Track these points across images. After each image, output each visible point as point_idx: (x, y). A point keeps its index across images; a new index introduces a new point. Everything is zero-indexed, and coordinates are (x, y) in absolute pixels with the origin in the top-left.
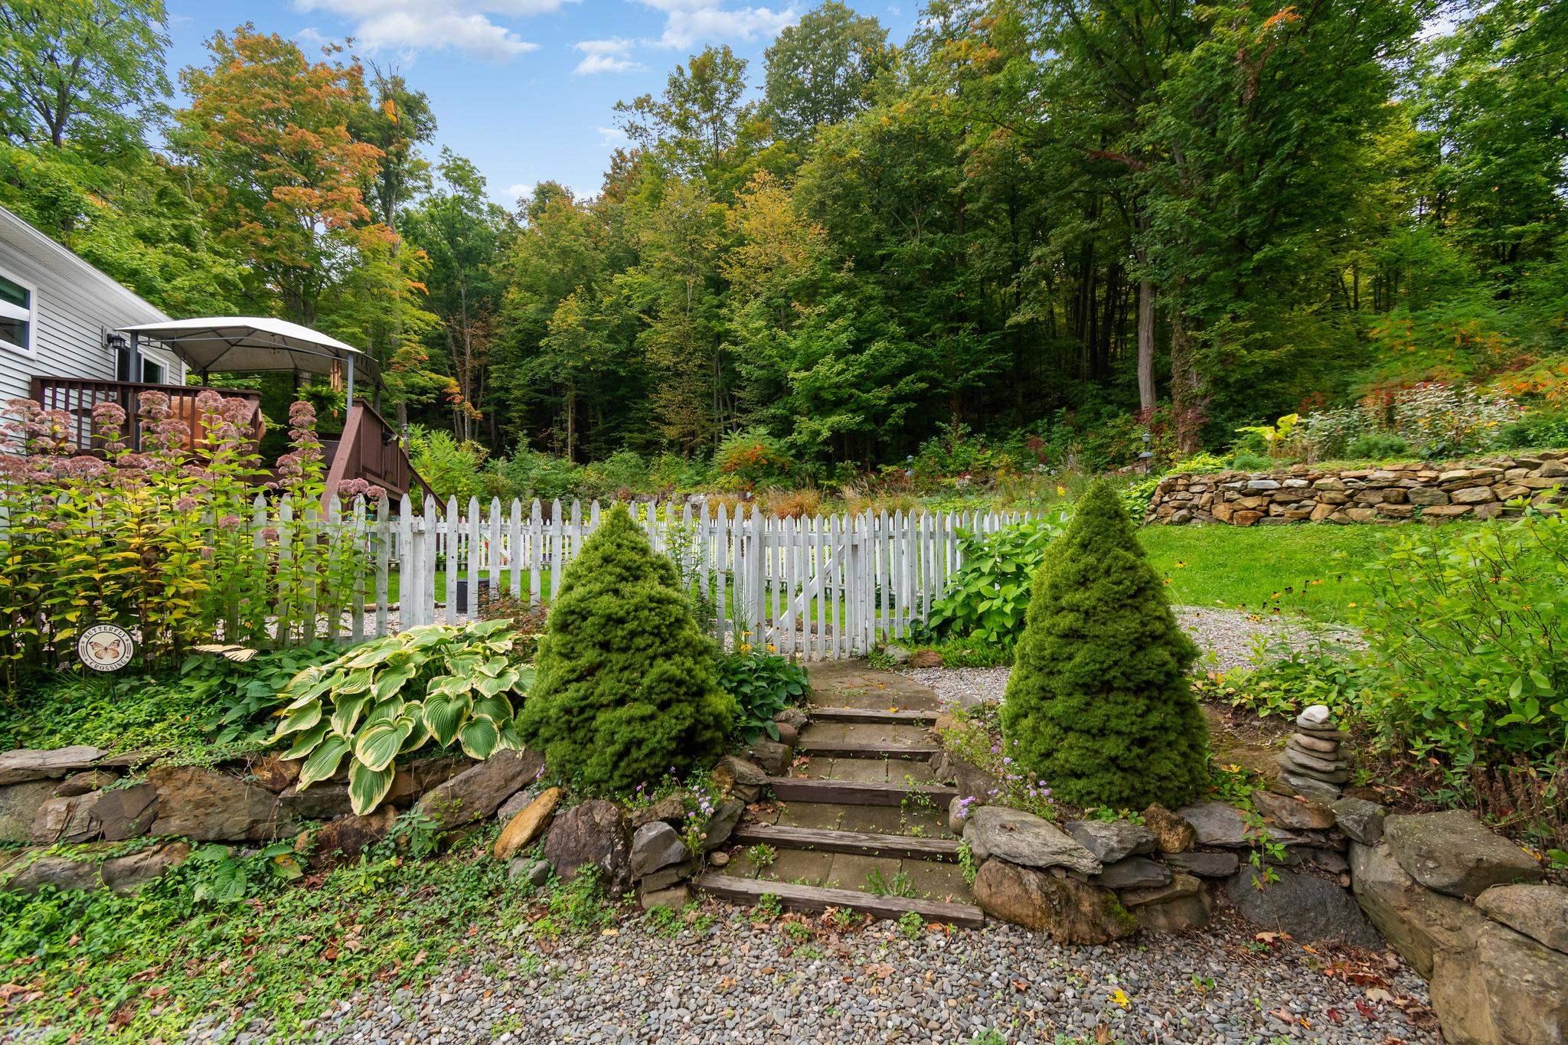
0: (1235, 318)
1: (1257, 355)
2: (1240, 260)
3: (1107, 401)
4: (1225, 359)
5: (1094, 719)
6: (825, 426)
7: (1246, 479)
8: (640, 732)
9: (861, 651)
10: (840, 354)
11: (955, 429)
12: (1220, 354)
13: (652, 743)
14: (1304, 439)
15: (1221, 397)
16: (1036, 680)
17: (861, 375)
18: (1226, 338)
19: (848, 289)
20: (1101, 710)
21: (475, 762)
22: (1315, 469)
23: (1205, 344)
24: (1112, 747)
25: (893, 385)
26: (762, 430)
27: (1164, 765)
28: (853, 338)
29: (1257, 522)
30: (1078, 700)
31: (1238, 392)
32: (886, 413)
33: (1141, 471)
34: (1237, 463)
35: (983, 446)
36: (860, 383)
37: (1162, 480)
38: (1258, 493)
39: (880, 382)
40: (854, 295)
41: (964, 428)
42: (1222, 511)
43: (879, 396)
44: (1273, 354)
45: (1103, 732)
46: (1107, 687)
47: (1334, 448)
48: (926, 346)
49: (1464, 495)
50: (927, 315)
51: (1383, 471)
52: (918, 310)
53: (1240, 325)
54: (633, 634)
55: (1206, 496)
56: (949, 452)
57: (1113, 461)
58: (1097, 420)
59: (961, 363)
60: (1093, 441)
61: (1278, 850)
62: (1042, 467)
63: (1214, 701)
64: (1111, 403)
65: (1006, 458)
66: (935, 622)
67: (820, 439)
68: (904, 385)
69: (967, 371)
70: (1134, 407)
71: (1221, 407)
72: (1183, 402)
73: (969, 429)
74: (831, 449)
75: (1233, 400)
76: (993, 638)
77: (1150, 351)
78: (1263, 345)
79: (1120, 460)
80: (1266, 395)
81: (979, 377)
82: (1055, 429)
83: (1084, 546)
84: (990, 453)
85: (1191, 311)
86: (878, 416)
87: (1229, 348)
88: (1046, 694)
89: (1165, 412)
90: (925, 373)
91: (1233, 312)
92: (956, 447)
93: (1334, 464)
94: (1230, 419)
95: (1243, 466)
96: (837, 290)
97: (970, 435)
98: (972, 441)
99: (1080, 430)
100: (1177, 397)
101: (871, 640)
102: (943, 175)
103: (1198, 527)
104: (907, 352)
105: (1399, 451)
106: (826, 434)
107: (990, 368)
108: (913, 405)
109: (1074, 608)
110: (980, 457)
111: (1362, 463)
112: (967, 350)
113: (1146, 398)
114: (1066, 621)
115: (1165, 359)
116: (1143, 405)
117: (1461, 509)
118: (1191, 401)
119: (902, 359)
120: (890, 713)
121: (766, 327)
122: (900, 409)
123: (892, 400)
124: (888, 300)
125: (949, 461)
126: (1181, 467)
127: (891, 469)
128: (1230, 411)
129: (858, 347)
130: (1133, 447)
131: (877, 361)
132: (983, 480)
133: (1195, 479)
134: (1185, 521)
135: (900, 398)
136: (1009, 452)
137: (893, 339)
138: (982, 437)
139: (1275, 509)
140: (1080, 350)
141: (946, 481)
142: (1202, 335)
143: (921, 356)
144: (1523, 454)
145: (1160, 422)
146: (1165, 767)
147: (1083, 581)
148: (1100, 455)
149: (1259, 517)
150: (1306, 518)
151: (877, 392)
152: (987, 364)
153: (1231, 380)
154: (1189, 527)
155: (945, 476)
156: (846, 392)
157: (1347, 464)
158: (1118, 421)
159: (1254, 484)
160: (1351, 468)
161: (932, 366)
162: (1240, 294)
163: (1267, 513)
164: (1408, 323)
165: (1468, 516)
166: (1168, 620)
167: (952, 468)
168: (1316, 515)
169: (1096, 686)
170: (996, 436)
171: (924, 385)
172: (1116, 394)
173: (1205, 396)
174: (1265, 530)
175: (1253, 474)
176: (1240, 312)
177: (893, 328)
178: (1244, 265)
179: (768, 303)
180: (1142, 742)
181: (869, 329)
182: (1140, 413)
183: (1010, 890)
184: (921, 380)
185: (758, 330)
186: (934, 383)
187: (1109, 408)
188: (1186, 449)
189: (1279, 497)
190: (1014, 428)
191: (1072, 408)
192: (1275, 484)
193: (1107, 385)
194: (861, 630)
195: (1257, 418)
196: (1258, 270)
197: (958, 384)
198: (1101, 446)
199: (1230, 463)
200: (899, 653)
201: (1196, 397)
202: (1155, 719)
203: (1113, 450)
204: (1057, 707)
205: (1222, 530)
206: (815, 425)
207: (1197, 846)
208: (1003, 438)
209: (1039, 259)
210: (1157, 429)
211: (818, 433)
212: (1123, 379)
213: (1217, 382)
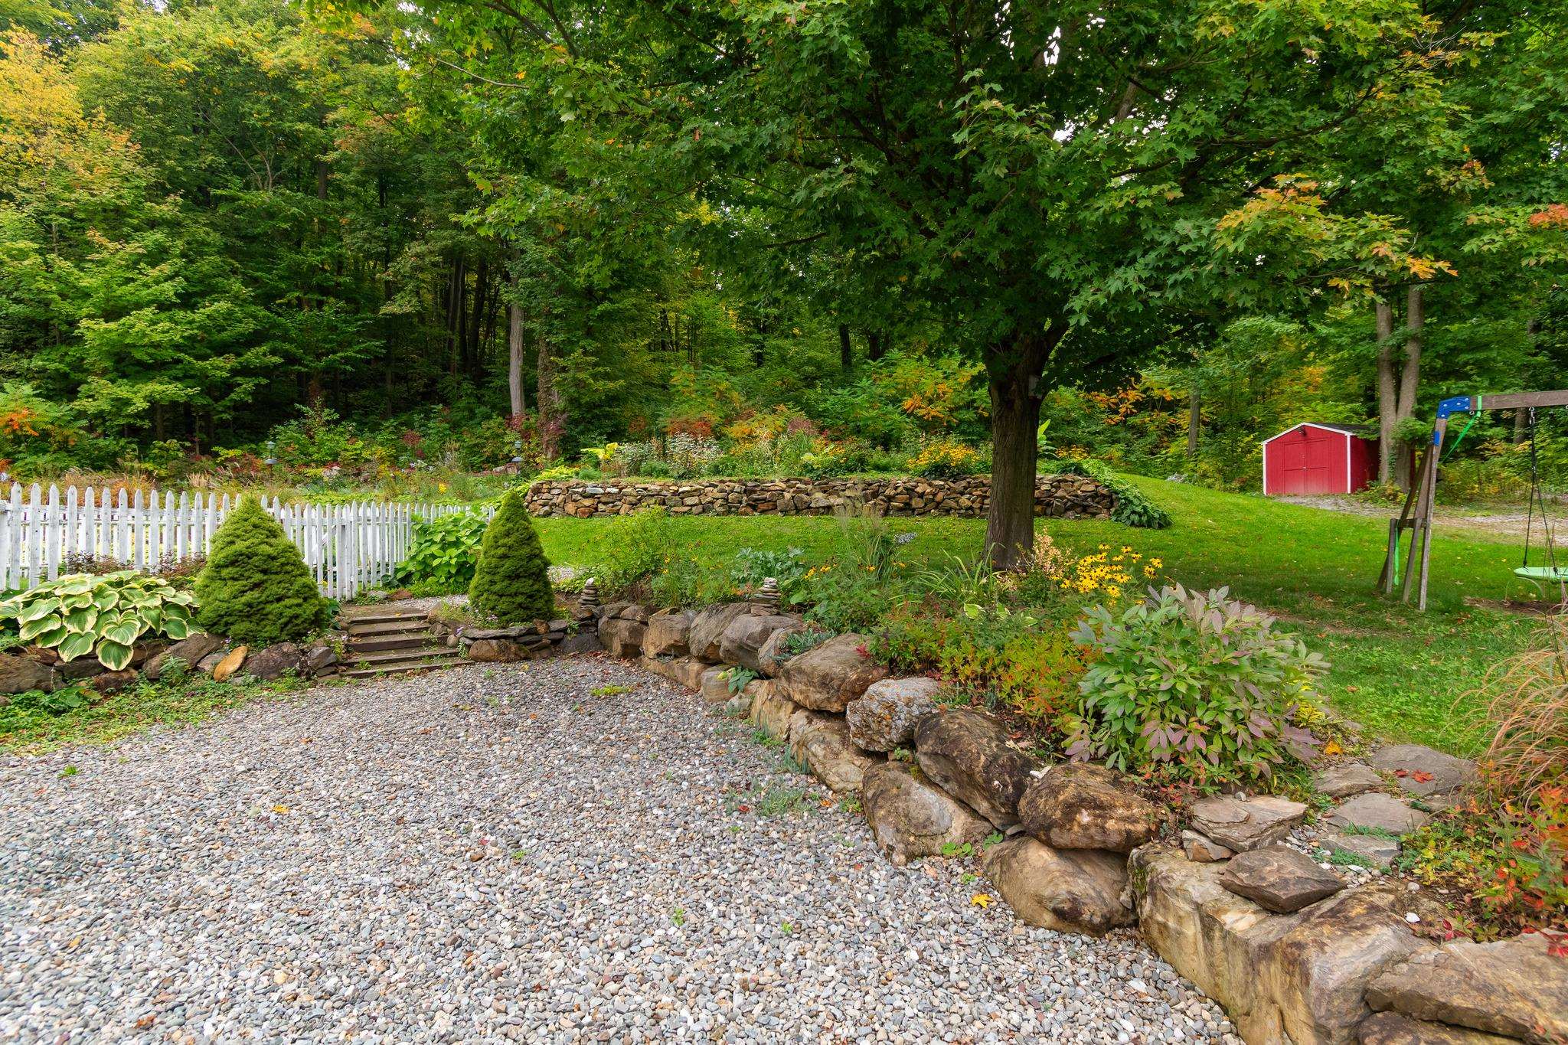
0: (585, 353)
1: (601, 385)
2: (589, 307)
3: (480, 400)
4: (579, 384)
5: (513, 589)
6: (139, 395)
7: (585, 486)
8: (298, 611)
9: (348, 598)
10: (163, 306)
11: (317, 414)
12: (574, 379)
13: (305, 616)
14: (620, 460)
15: (576, 414)
16: (488, 578)
17: (192, 338)
18: (579, 367)
19: (173, 226)
20: (516, 585)
21: (176, 642)
22: (624, 481)
23: (564, 369)
24: (520, 599)
25: (238, 355)
26: (27, 389)
27: (539, 604)
28: (181, 290)
29: (591, 515)
30: (506, 582)
31: (588, 412)
32: (228, 387)
33: (513, 472)
34: (581, 473)
35: (353, 436)
36: (190, 345)
37: (532, 484)
38: (592, 496)
39: (221, 349)
40: (180, 235)
41: (328, 414)
42: (570, 508)
43: (220, 366)
44: (611, 385)
45: (516, 594)
46: (518, 577)
47: (635, 469)
48: (279, 315)
49: (689, 501)
50: (281, 278)
51: (654, 485)
52: (269, 271)
53: (589, 359)
54: (283, 565)
55: (561, 497)
56: (311, 437)
57: (487, 461)
58: (471, 418)
59: (324, 341)
60: (469, 440)
61: (576, 627)
62: (421, 463)
63: (559, 592)
64: (484, 404)
65: (381, 451)
66: (400, 575)
67: (131, 410)
68: (255, 356)
69: (334, 352)
70: (506, 411)
71: (576, 422)
72: (547, 414)
73: (336, 416)
74: (147, 424)
75: (584, 418)
76: (443, 580)
77: (520, 363)
78: (607, 376)
79: (494, 460)
80: (607, 416)
81: (347, 360)
82: (431, 425)
83: (508, 520)
84: (360, 444)
85: (554, 340)
86: (219, 389)
87: (582, 376)
88: (492, 583)
89: (532, 420)
90: (278, 344)
91: (583, 347)
92: (321, 434)
93: (633, 479)
94: (582, 433)
95: (584, 477)
96: (153, 224)
97: (337, 422)
98: (340, 429)
99: (455, 426)
100: (542, 410)
101: (356, 589)
102: (307, 133)
103: (556, 518)
104: (255, 318)
105: (665, 473)
106: (141, 405)
107: (357, 352)
108: (264, 381)
109: (504, 545)
110: (349, 447)
111: (648, 479)
112: (333, 328)
113: (516, 405)
114: (501, 551)
115: (532, 372)
116: (514, 411)
117: (686, 509)
118: (553, 414)
119: (251, 326)
120: (397, 616)
121: (38, 251)
122: (248, 385)
123: (234, 372)
124: (227, 250)
125: (312, 449)
126: (545, 475)
127: (231, 453)
128: (581, 427)
129: (187, 301)
130: (506, 450)
131: (218, 324)
132: (356, 472)
133: (554, 484)
134: (548, 514)
135: (245, 371)
136: (382, 444)
137: (235, 298)
138: (352, 426)
139: (601, 507)
140: (451, 341)
141: (311, 471)
142: (561, 362)
143: (275, 325)
144: (715, 479)
145: (528, 428)
146: (539, 605)
147: (508, 534)
148: (474, 454)
149: (592, 512)
150: (617, 513)
151: (219, 361)
152: (357, 348)
153: (583, 401)
154: (550, 519)
155: (307, 465)
156: (169, 354)
157: (640, 479)
158: (492, 424)
159: (590, 490)
160: (641, 482)
161: (285, 338)
162: (590, 333)
163: (596, 509)
164: (693, 377)
165: (689, 512)
166: (541, 550)
167: (316, 456)
168: (622, 512)
169: (513, 576)
170: (367, 425)
171: (277, 360)
172: (488, 396)
173: (564, 412)
174: (596, 521)
175: (590, 483)
176: (589, 348)
177: (236, 285)
178: (592, 312)
179: (40, 217)
180: (531, 596)
181: (201, 282)
182: (511, 419)
183: (486, 648)
184: (273, 352)
185: (23, 255)
186: (291, 359)
187: (483, 409)
188: (549, 455)
189: (603, 499)
190: (385, 418)
191: (446, 403)
192: (601, 491)
193: (480, 385)
194: (347, 583)
195: (601, 434)
196: (601, 317)
197: (323, 363)
198: (476, 445)
199: (577, 474)
200: (381, 594)
201: (556, 411)
202: (536, 587)
203: (488, 450)
204: (497, 587)
205: (571, 521)
206: (123, 390)
207: (549, 631)
208: (375, 428)
209: (417, 255)
210: (526, 435)
211: (127, 402)
212: (497, 383)
213: (573, 401)
